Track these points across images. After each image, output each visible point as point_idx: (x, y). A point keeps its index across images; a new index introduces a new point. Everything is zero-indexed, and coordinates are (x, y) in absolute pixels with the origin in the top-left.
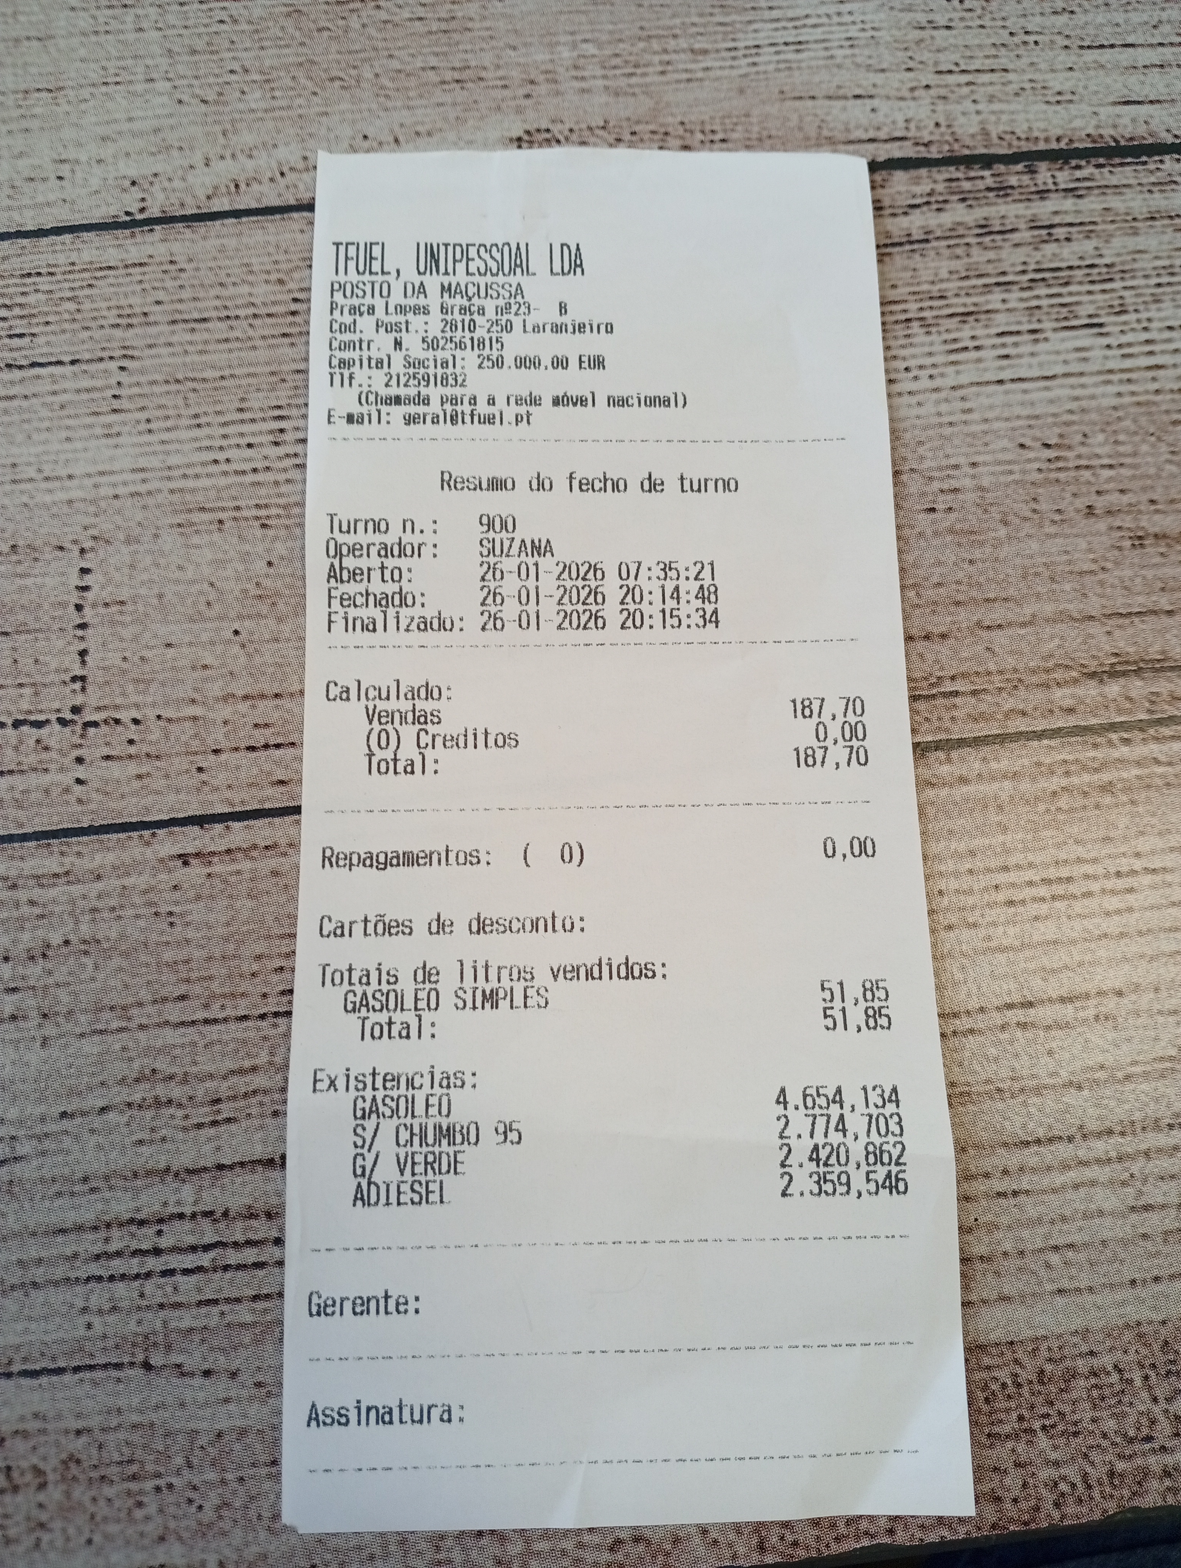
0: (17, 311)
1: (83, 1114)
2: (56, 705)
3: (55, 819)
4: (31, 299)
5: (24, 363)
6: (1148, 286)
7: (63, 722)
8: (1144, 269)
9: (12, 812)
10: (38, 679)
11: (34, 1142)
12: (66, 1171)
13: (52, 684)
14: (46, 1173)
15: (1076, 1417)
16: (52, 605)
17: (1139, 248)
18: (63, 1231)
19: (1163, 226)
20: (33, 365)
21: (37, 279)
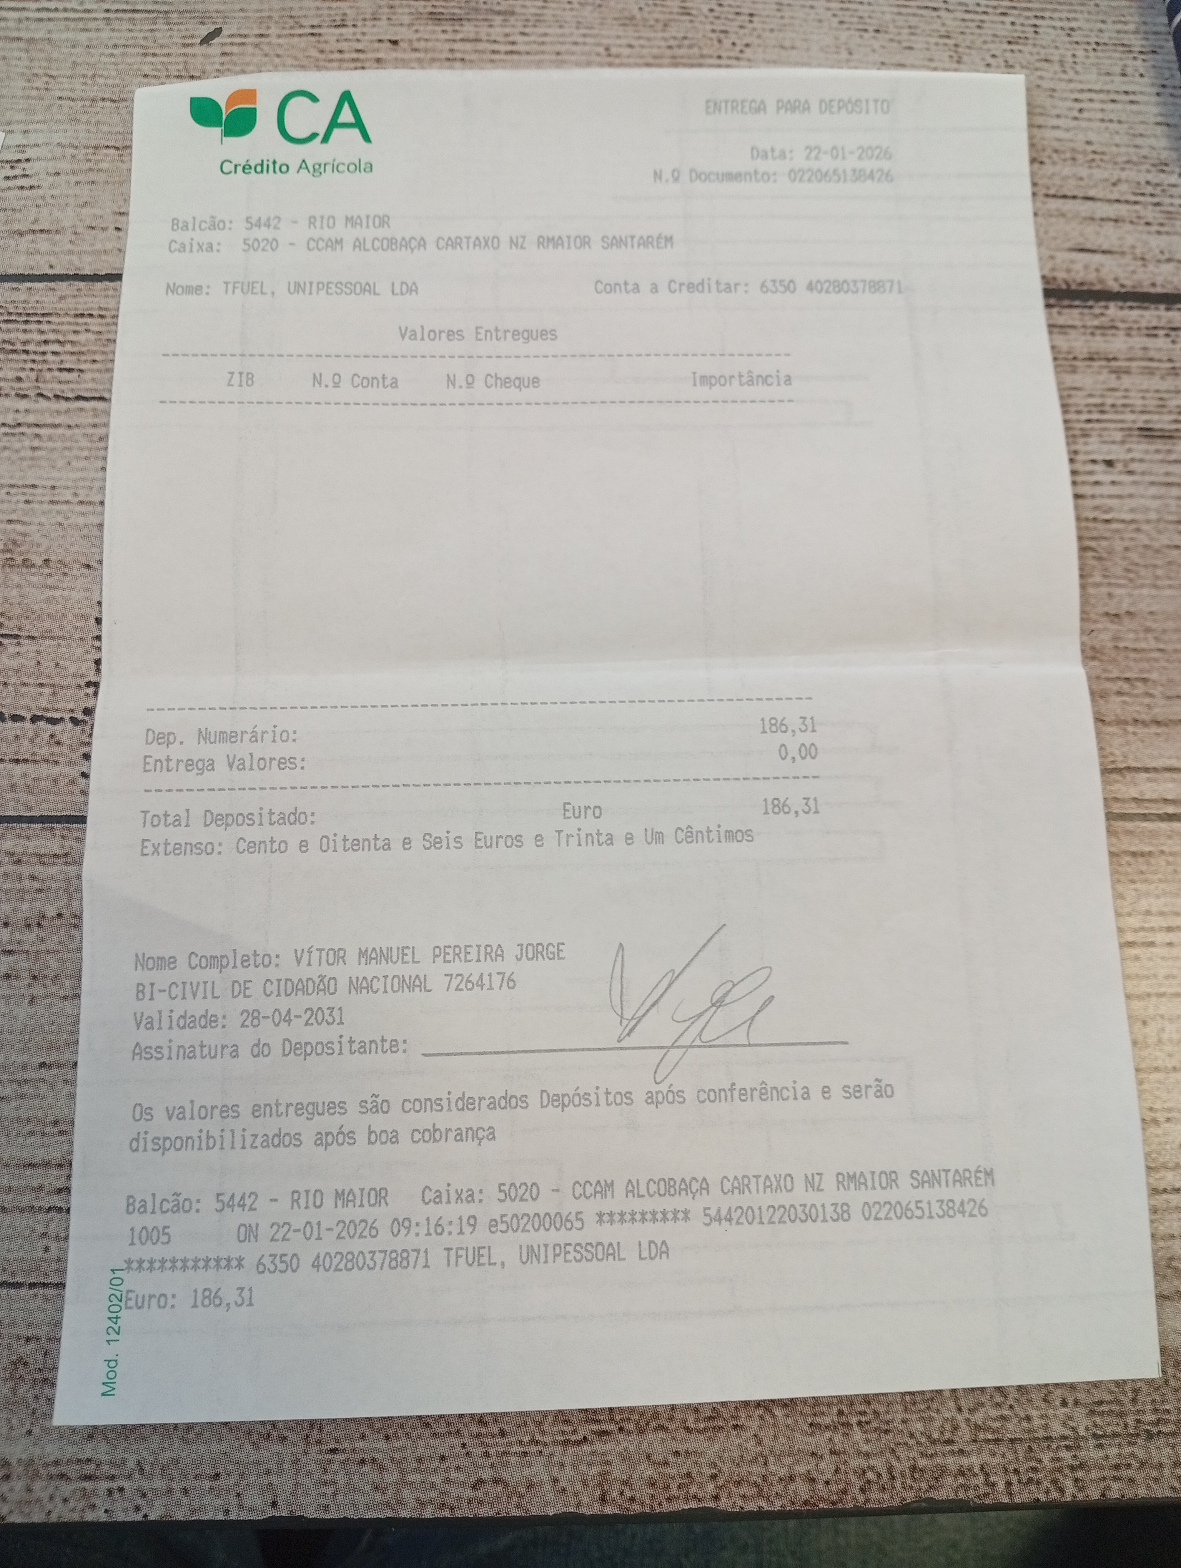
0: (68, 347)
1: (60, 1066)
2: (71, 706)
3: (60, 806)
4: (82, 337)
5: (70, 395)
6: (1078, 421)
7: (75, 721)
8: (1077, 405)
9: (23, 796)
10: (57, 680)
11: (15, 1086)
12: (40, 1114)
13: (69, 687)
14: (24, 1114)
15: (889, 1417)
16: (75, 616)
17: (1075, 385)
18: (32, 1165)
19: (1101, 367)
20: (79, 398)
21: (88, 320)
